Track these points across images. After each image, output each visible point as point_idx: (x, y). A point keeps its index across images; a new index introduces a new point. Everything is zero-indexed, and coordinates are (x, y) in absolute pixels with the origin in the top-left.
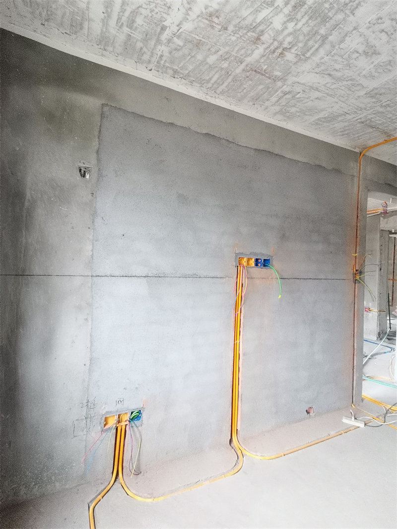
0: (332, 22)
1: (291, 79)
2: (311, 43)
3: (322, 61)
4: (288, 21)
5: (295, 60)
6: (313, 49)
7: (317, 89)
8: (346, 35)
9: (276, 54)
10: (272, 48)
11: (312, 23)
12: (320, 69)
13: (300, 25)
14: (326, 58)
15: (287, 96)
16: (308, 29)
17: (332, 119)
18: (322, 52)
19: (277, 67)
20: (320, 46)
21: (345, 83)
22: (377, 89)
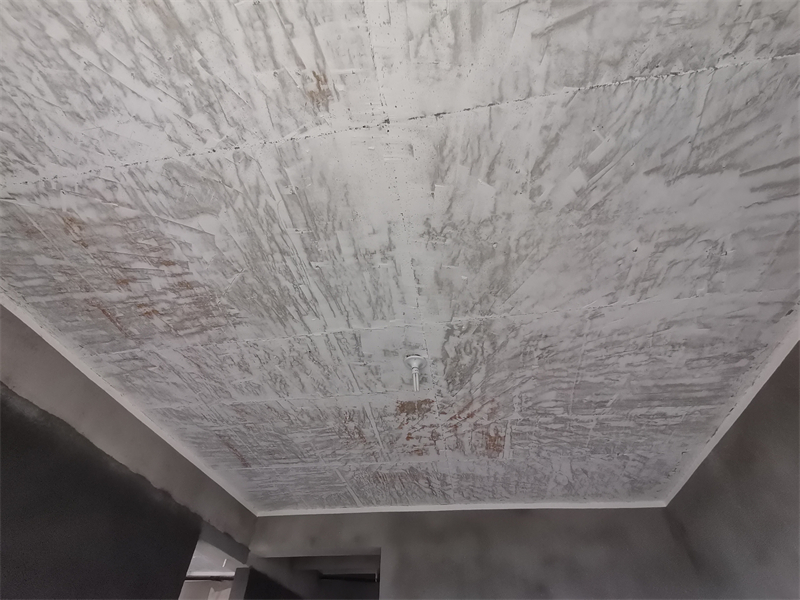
0: (214, 320)
1: (149, 346)
2: (188, 324)
3: (195, 347)
4: (170, 289)
5: (163, 330)
6: (188, 331)
7: (178, 374)
8: (225, 339)
9: (142, 310)
10: (140, 301)
11: (195, 308)
12: (190, 354)
13: (181, 301)
14: (200, 348)
15: (137, 362)
16: (190, 310)
17: (185, 416)
18: (197, 339)
19: (136, 324)
20: (197, 333)
21: (213, 382)
22: (244, 405)
